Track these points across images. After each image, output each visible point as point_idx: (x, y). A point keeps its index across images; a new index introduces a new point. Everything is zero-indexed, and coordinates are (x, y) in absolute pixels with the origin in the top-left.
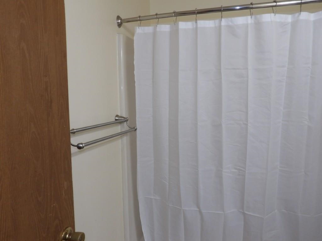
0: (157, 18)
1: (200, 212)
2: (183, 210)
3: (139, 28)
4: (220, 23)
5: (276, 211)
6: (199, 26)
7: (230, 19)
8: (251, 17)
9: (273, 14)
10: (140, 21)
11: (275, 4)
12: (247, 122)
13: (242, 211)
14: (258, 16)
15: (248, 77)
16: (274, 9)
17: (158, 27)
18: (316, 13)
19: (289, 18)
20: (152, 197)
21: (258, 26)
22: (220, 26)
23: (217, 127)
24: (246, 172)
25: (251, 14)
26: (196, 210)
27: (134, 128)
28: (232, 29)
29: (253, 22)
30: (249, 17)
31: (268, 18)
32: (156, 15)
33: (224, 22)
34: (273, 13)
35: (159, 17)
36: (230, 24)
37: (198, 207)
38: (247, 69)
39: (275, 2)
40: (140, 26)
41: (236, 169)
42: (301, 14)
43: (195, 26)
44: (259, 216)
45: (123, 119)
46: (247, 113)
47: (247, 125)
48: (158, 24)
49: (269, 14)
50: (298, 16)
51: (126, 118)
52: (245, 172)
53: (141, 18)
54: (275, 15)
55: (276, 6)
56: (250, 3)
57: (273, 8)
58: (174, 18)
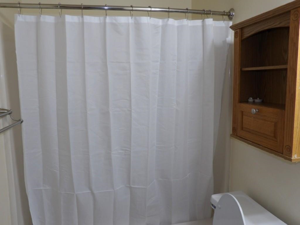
0: (40, 8)
1: (93, 194)
2: (76, 194)
3: (19, 16)
4: (105, 20)
5: (155, 180)
6: (85, 21)
7: (114, 17)
8: (132, 18)
9: (149, 18)
10: (20, 9)
11: (149, 9)
12: (131, 109)
13: (129, 186)
14: (138, 18)
15: (130, 70)
16: (149, 14)
17: (41, 17)
18: (178, 21)
19: (160, 22)
20: (42, 188)
21: (138, 26)
22: (105, 23)
23: (105, 114)
24: (132, 151)
25: (132, 15)
26: (89, 192)
27: (20, 120)
28: (115, 26)
29: (133, 22)
30: (130, 18)
31: (145, 20)
32: (40, 4)
33: (108, 19)
34: (149, 16)
35: (41, 7)
36: (114, 21)
37: (90, 189)
38: (129, 63)
39: (150, 7)
40: (20, 14)
41: (123, 150)
42: (169, 20)
43: (81, 21)
44: (142, 187)
45: (6, 111)
46: (130, 101)
47: (131, 111)
48: (41, 14)
49: (146, 17)
50: (167, 21)
51: (10, 111)
52: (130, 151)
53: (21, 6)
54: (150, 19)
55: (151, 11)
56: (130, 6)
57: (148, 12)
58: (60, 10)
